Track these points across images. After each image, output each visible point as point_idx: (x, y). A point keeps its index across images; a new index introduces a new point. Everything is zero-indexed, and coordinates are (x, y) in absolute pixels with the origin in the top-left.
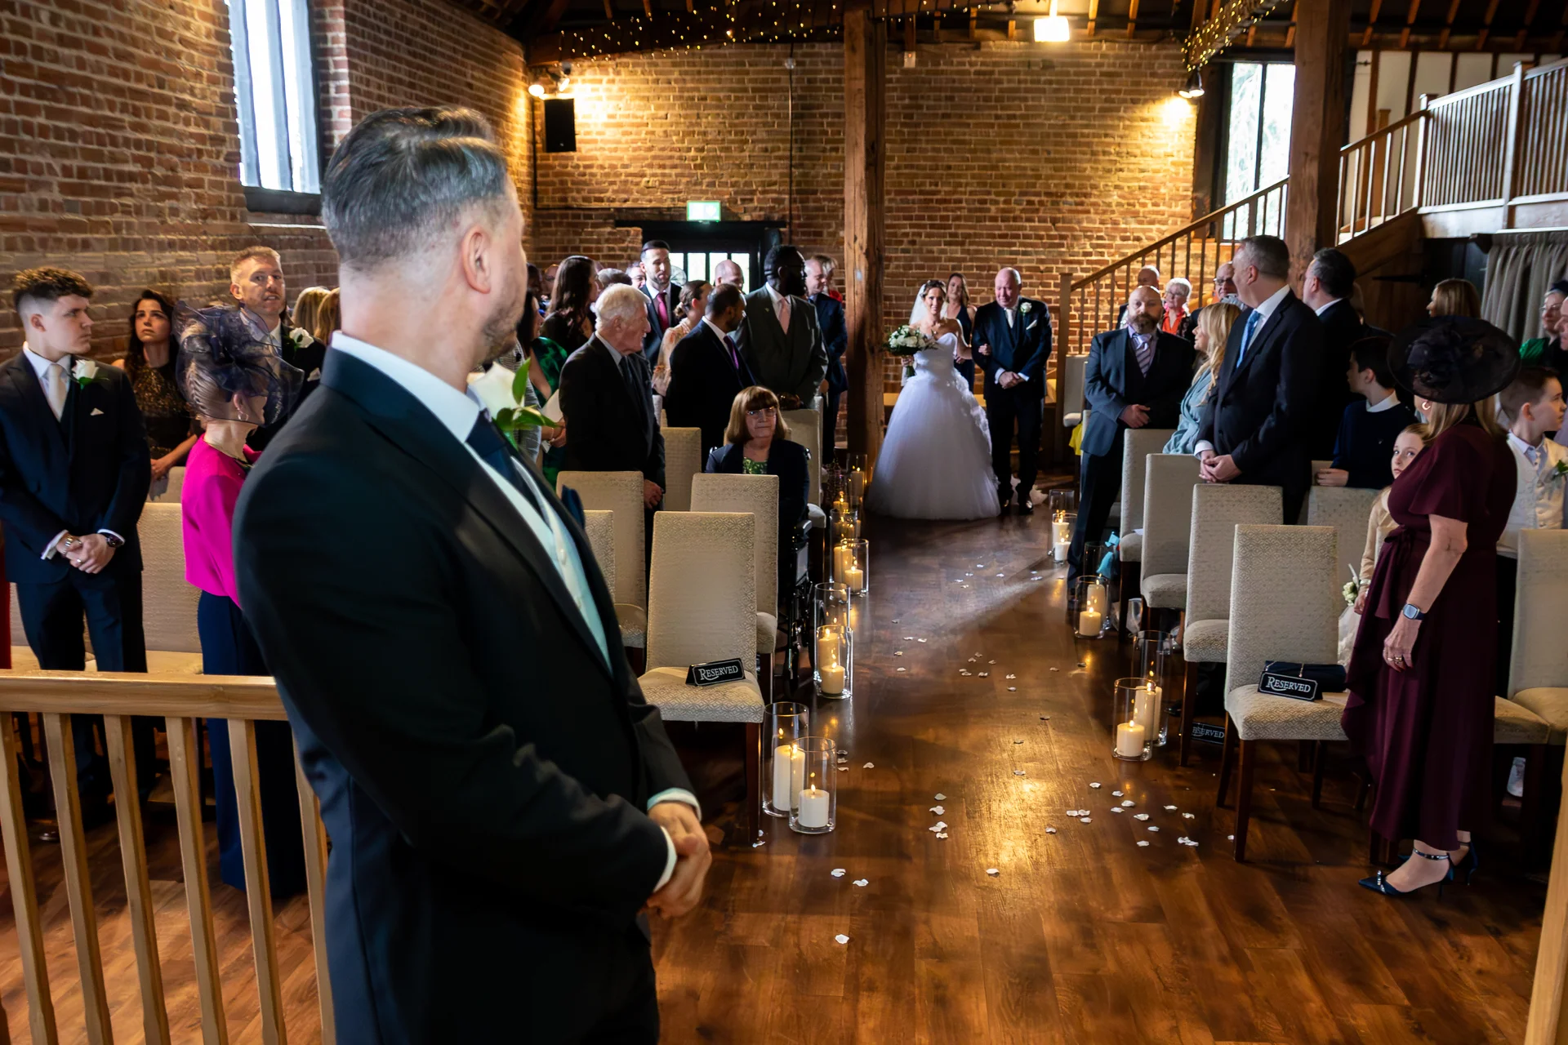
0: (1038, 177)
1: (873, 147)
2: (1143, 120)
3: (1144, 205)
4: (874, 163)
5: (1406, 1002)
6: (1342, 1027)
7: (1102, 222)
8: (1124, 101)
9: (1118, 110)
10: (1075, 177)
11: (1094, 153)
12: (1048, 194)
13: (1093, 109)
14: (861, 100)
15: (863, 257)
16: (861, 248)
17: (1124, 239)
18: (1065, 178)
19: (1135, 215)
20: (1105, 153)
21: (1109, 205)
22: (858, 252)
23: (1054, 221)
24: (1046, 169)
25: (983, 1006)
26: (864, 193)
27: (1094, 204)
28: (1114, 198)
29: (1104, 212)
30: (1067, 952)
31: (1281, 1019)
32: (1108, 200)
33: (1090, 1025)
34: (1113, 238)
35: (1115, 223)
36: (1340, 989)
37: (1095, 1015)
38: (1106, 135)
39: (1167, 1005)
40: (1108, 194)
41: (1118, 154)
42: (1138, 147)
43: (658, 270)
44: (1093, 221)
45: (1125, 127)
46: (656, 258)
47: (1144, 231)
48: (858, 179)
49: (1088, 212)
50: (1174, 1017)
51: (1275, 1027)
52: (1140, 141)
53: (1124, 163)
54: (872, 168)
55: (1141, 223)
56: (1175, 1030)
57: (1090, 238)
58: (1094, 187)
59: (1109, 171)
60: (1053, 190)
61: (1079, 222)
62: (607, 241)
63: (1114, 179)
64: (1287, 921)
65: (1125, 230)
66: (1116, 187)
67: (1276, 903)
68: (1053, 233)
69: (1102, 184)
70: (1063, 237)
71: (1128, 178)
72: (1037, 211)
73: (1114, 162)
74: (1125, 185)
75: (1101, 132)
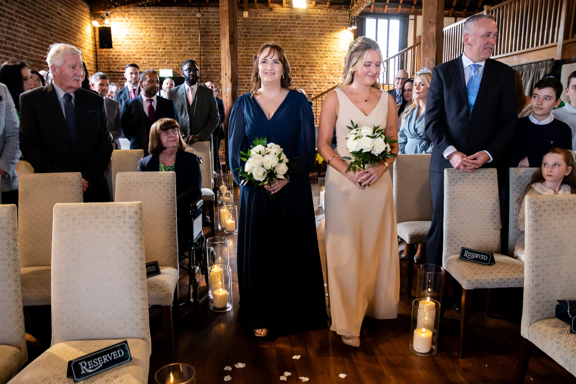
0: (296, 60)
2: (334, 38)
3: (336, 70)
4: (233, 43)
7: (321, 77)
8: (327, 31)
9: (325, 34)
10: (310, 60)
11: (316, 51)
12: (300, 66)
13: (316, 34)
16: (229, 78)
17: (329, 83)
18: (306, 60)
19: (333, 74)
20: (321, 50)
21: (323, 70)
23: (302, 76)
24: (299, 57)
26: (229, 55)
27: (317, 70)
28: (325, 67)
29: (321, 73)
32: (322, 68)
34: (325, 82)
35: (325, 77)
38: (321, 44)
40: (321, 66)
41: (326, 51)
42: (333, 48)
43: (132, 77)
44: (317, 76)
45: (328, 41)
46: (131, 71)
47: (336, 80)
48: (226, 49)
49: (315, 73)
52: (334, 46)
53: (328, 54)
55: (335, 77)
57: (316, 83)
58: (317, 63)
59: (322, 57)
60: (302, 64)
61: (312, 77)
63: (324, 60)
65: (329, 80)
66: (325, 63)
68: (302, 81)
69: (320, 62)
70: (306, 82)
71: (330, 60)
72: (296, 72)
73: (324, 54)
74: (328, 62)
75: (319, 43)
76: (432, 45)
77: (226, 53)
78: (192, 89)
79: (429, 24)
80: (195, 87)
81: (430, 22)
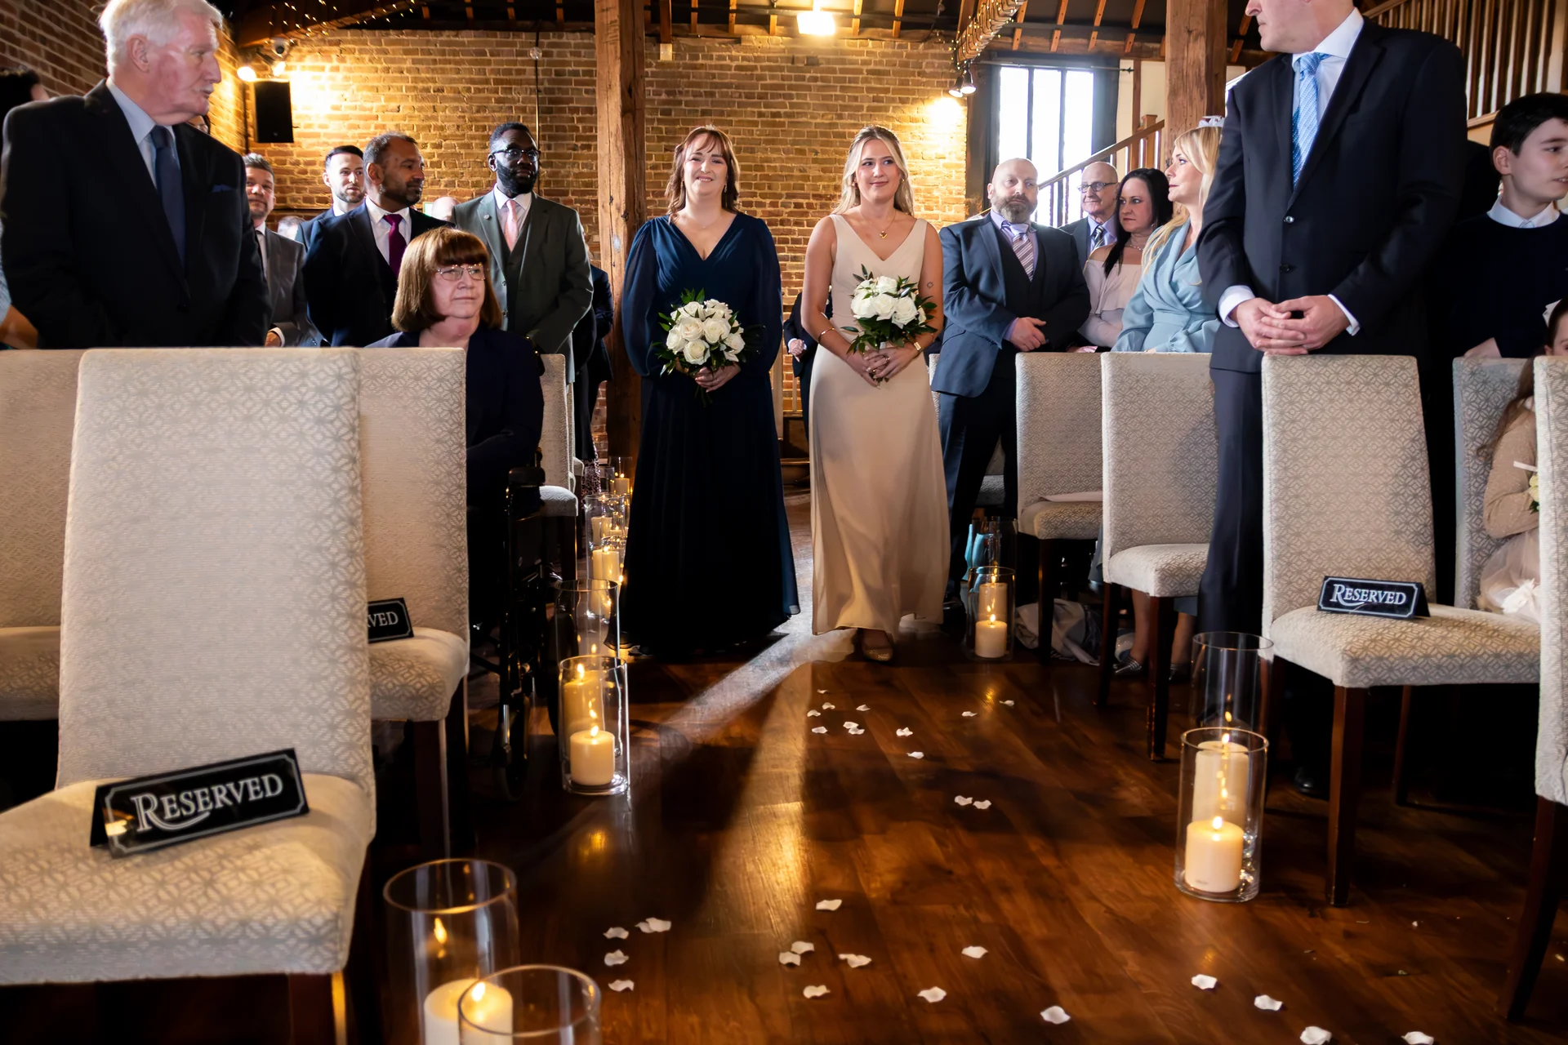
0: (806, 178)
1: (630, 91)
2: (913, 120)
4: (631, 110)
12: (816, 196)
13: (860, 108)
14: (614, 33)
15: (622, 220)
16: (619, 209)
18: (833, 179)
22: (615, 215)
24: (814, 171)
26: (621, 144)
43: (346, 182)
46: (345, 165)
48: (613, 129)
54: (629, 115)
60: (822, 192)
72: (805, 214)
76: (1196, 94)
77: (612, 140)
78: (516, 206)
79: (1186, 35)
80: (525, 200)
81: (1190, 32)
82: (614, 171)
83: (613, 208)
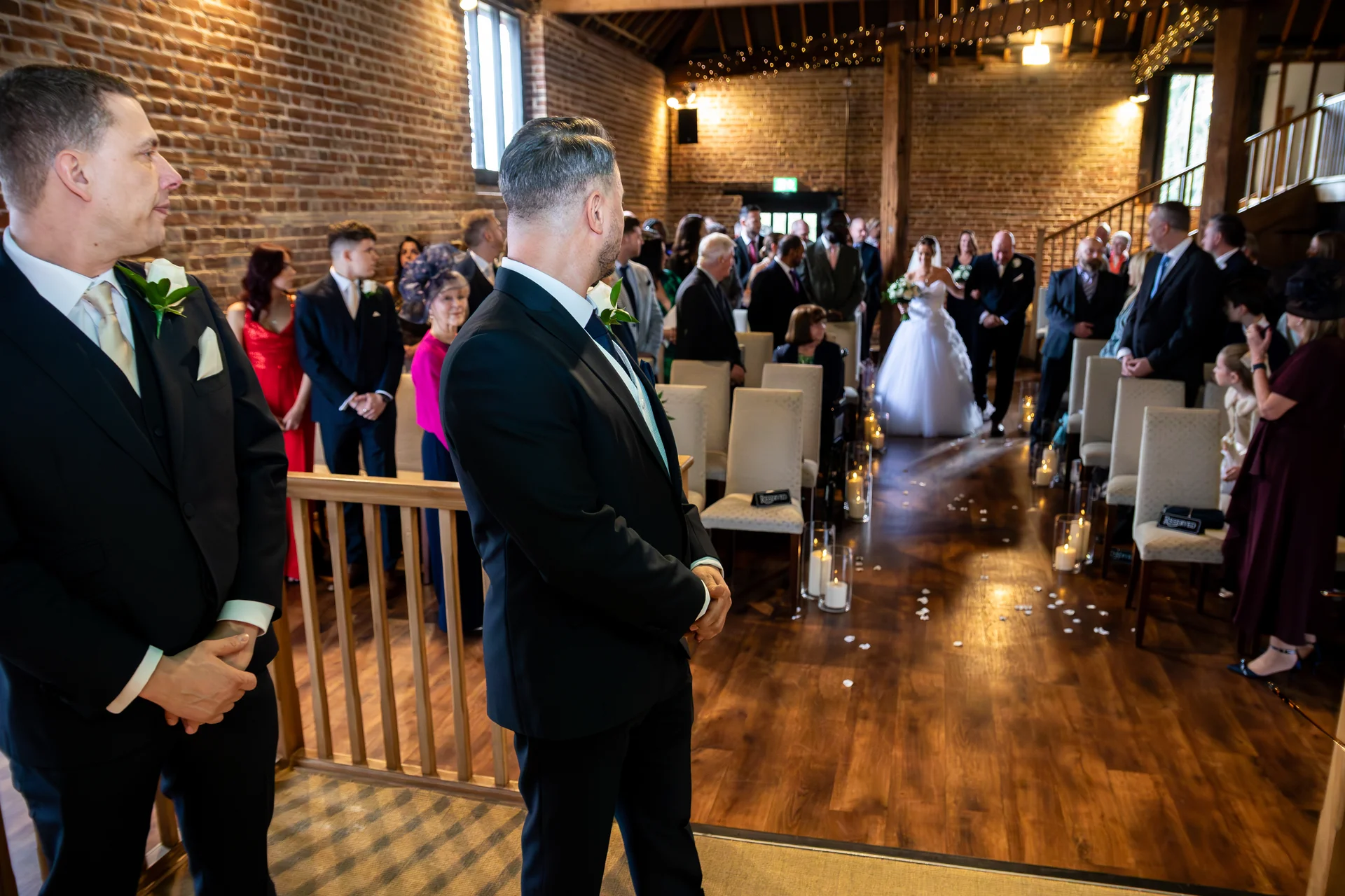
1: (902, 140)
2: (1102, 118)
3: (1101, 180)
4: (903, 151)
5: (1255, 754)
6: (1204, 767)
7: (1070, 192)
8: (1088, 105)
9: (1083, 111)
10: (1050, 160)
11: (1065, 143)
12: (1031, 173)
13: (1065, 111)
14: (895, 106)
15: (894, 217)
16: (893, 211)
17: (1086, 204)
18: (1043, 161)
19: (1094, 187)
20: (1073, 143)
21: (1075, 180)
22: (890, 212)
23: (1035, 192)
24: (1029, 155)
25: (943, 735)
26: (896, 172)
27: (1065, 180)
28: (1079, 175)
29: (1071, 185)
30: (1006, 701)
31: (1159, 758)
32: (1074, 177)
33: (1017, 752)
34: (1077, 204)
35: (1079, 193)
36: (1205, 740)
37: (1021, 745)
38: (1074, 130)
39: (1076, 743)
40: (1072, 172)
41: (1083, 143)
42: (1098, 138)
44: (1063, 192)
45: (1089, 124)
47: (1101, 199)
49: (1059, 185)
50: (1079, 751)
51: (1152, 762)
52: (1100, 134)
53: (1087, 149)
54: (902, 155)
55: (1098, 192)
56: (1079, 760)
57: (1061, 204)
58: (1065, 167)
59: (1075, 156)
60: (1034, 169)
61: (1053, 192)
62: (719, 205)
63: (1080, 161)
64: (1169, 690)
65: (1087, 198)
66: (1082, 167)
67: (1162, 677)
68: (1034, 200)
69: (1070, 165)
70: (1041, 203)
71: (1090, 160)
72: (1022, 185)
73: (1080, 149)
74: (1088, 166)
75: (1071, 127)
82: (891, 190)
83: (890, 209)
